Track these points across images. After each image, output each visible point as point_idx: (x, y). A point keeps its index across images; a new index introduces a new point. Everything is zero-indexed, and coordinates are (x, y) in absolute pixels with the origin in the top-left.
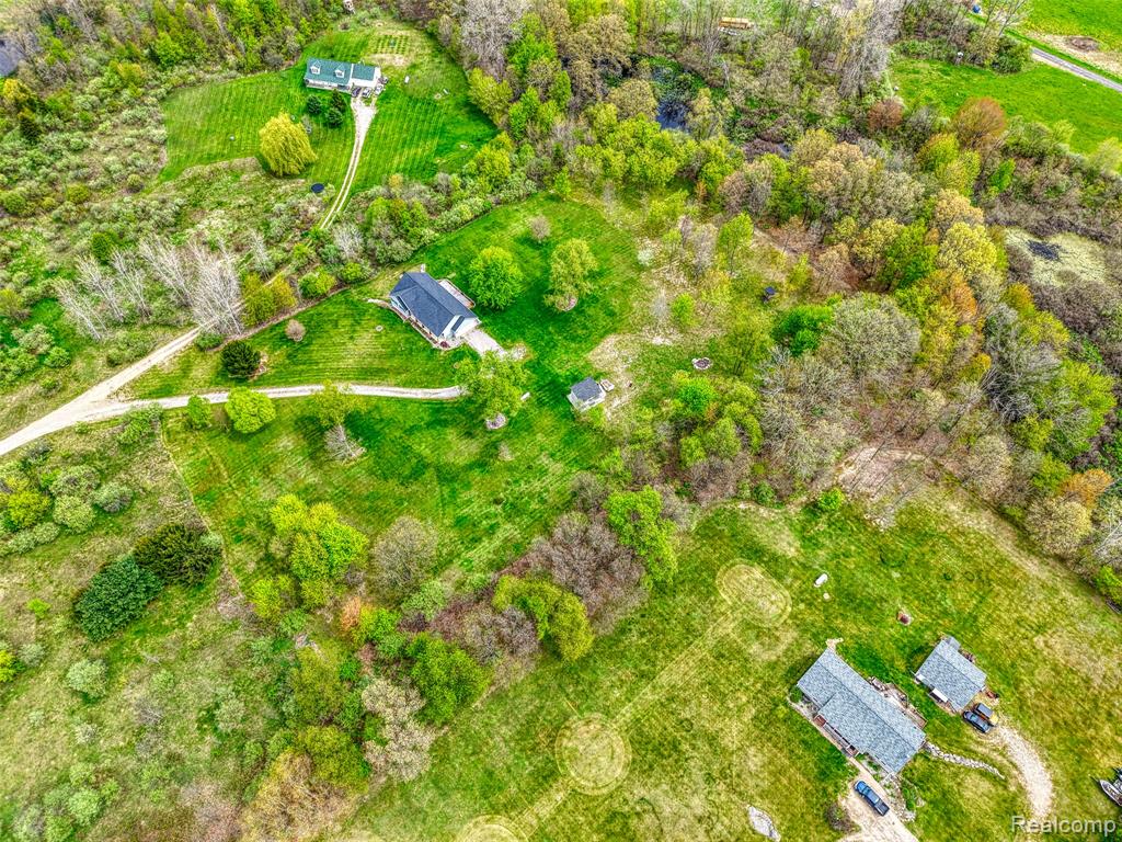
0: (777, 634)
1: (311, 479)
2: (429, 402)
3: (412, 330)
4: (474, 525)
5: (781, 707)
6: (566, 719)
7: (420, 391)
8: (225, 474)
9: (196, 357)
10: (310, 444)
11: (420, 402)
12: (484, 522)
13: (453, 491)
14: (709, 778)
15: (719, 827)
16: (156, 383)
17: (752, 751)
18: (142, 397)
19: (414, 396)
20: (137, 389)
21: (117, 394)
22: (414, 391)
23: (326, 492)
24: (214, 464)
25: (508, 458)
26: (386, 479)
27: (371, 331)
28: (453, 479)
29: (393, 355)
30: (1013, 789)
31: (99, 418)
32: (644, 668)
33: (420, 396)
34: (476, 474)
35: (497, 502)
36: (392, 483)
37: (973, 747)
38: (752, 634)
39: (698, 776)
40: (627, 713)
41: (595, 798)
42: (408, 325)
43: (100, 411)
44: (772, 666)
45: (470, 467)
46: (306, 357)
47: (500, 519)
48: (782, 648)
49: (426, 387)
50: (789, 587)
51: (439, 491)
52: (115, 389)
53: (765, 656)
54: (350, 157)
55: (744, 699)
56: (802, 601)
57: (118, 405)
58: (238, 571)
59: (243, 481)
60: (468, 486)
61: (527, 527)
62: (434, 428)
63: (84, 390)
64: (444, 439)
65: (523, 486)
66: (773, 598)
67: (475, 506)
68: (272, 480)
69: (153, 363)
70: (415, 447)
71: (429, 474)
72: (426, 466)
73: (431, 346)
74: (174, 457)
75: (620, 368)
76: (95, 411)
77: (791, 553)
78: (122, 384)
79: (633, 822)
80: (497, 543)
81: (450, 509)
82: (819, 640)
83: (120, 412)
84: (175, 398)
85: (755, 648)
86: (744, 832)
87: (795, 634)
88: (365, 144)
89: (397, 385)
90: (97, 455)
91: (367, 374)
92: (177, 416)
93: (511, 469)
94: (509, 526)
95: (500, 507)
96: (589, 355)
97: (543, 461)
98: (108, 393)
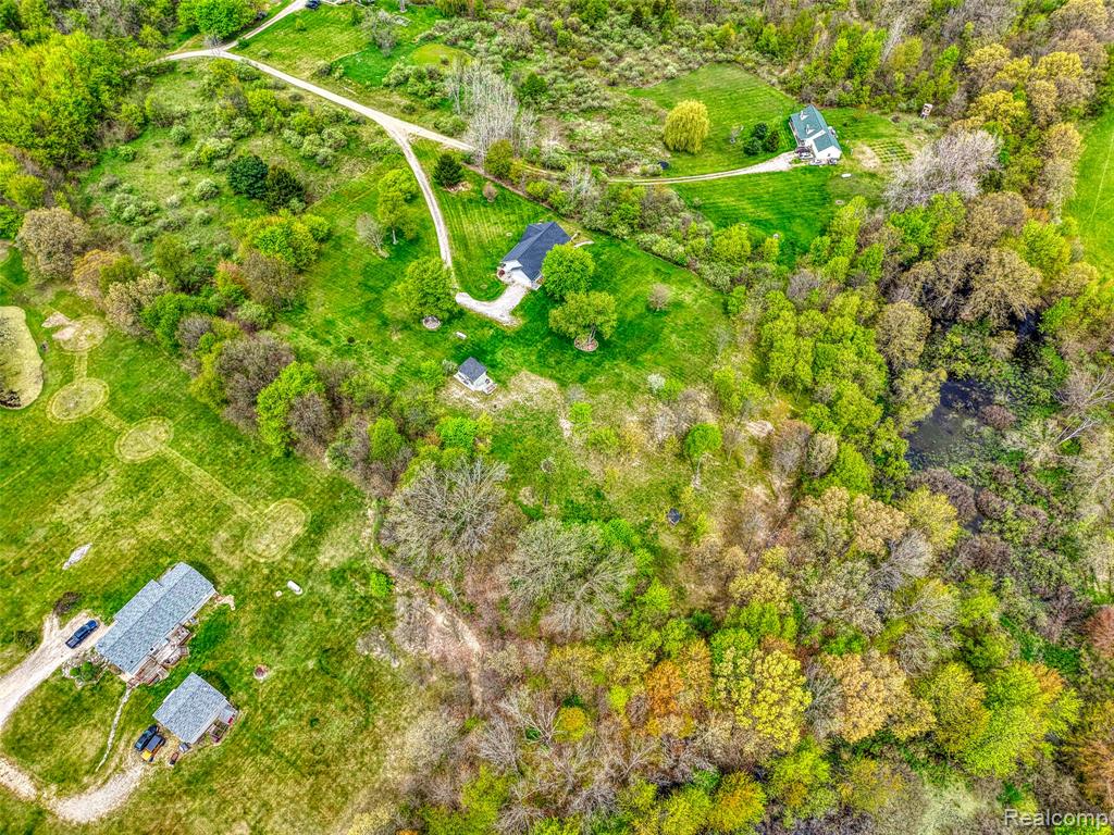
0: (238, 552)
4: (328, 332)
5: (169, 560)
6: (170, 418)
12: (331, 337)
13: (357, 313)
14: (115, 515)
15: (79, 526)
17: (133, 541)
18: (413, 147)
20: (420, 142)
21: (414, 136)
25: (395, 338)
26: (363, 274)
27: (506, 231)
28: (368, 310)
30: (85, 780)
31: (393, 136)
32: (207, 459)
34: (376, 322)
35: (351, 340)
36: (360, 278)
37: (126, 736)
38: (237, 531)
39: (118, 507)
40: (174, 454)
41: (112, 447)
44: (207, 551)
45: (382, 317)
46: (471, 207)
47: (335, 345)
48: (224, 557)
49: (457, 274)
50: (284, 559)
51: (357, 305)
52: (417, 134)
53: (216, 544)
54: (714, 172)
55: (178, 532)
56: (271, 572)
57: (404, 140)
60: (363, 320)
65: (368, 353)
67: (345, 328)
69: (444, 142)
71: (371, 296)
72: (378, 293)
75: (516, 397)
76: (397, 133)
77: (323, 559)
78: (423, 136)
79: (92, 473)
80: (314, 349)
81: (340, 315)
83: (399, 142)
85: (223, 535)
86: (73, 543)
87: (237, 568)
88: (738, 176)
89: (453, 258)
91: (460, 240)
93: (384, 342)
94: (329, 352)
95: (346, 343)
96: (524, 372)
97: (396, 361)
98: (412, 132)
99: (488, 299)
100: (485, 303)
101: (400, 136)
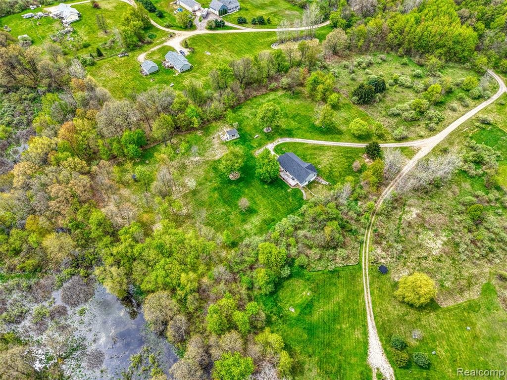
0: (190, 77)
2: (293, 137)
7: (298, 141)
15: (218, 54)
16: (406, 153)
17: (206, 61)
20: (412, 151)
22: (300, 141)
29: (311, 155)
31: (419, 141)
33: (297, 139)
39: (220, 59)
43: (420, 143)
49: (295, 142)
52: (420, 151)
53: (196, 73)
55: (204, 68)
56: (180, 82)
62: (290, 129)
63: (432, 151)
64: (286, 125)
66: (188, 82)
78: (419, 153)
85: (198, 75)
87: (185, 76)
98: (422, 149)
99: (275, 149)
101: (417, 144)
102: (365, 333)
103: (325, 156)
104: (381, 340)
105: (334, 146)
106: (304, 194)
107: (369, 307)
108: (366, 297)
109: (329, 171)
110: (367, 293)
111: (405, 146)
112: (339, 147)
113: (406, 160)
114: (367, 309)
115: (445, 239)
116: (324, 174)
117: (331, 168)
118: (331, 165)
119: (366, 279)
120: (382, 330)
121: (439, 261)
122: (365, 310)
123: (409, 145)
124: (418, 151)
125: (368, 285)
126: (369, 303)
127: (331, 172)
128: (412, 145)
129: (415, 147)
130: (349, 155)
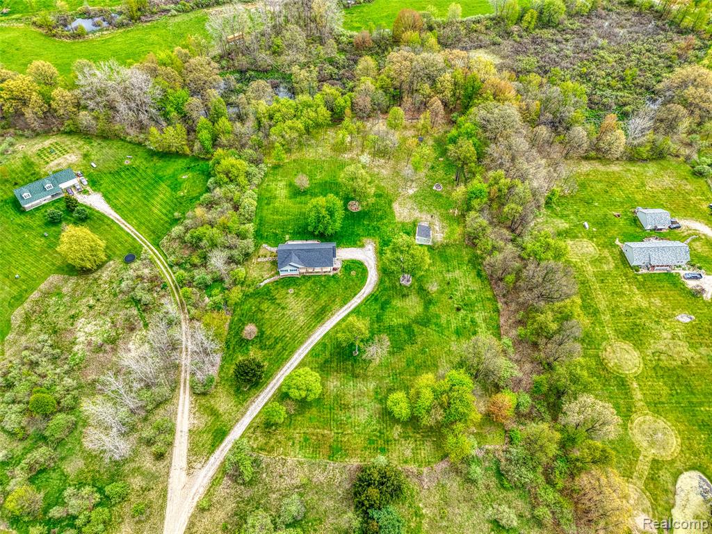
0: (603, 255)
1: (372, 386)
2: (367, 300)
3: (310, 277)
4: (465, 328)
5: (638, 277)
6: (599, 357)
7: (355, 299)
8: (326, 432)
9: (208, 401)
10: (345, 372)
11: (362, 304)
12: (467, 323)
13: (436, 324)
14: (657, 323)
15: (680, 334)
16: (207, 438)
17: (653, 300)
18: (211, 452)
19: (356, 304)
20: (199, 451)
21: (191, 467)
22: (353, 301)
23: (386, 383)
24: (313, 434)
25: (435, 289)
26: (403, 349)
27: (288, 296)
28: (429, 321)
29: (317, 295)
30: (703, 237)
31: (202, 491)
32: (591, 310)
33: (359, 301)
34: (432, 309)
35: (458, 309)
36: (408, 348)
37: (683, 235)
38: (597, 263)
39: (653, 325)
40: (609, 332)
41: (643, 372)
42: (304, 276)
43: (196, 487)
44: (617, 267)
45: (426, 308)
46: (272, 340)
47: (470, 315)
48: (610, 258)
49: (355, 295)
50: (583, 237)
51: (431, 331)
52: (185, 465)
53: (611, 267)
54: (122, 229)
55: (627, 286)
56: (592, 238)
57: (204, 471)
58: (406, 462)
59: (341, 424)
60: (438, 316)
61: (483, 307)
62: (387, 308)
63: (165, 490)
64: (398, 308)
65: (458, 294)
66: (585, 245)
67: (453, 321)
68: (354, 407)
69: (186, 429)
70: (392, 323)
71: (416, 328)
72: (410, 326)
73: (329, 276)
74: (286, 455)
75: (417, 214)
76: (194, 490)
77: (567, 226)
78: (185, 460)
79: (661, 364)
80: (483, 325)
81: (446, 333)
82: (613, 245)
83: (211, 473)
84: (232, 432)
85: (605, 267)
86: (686, 327)
87: (607, 250)
88: (123, 216)
89: (341, 306)
90: (242, 505)
91: (320, 315)
92: (250, 438)
93: (442, 292)
94: (477, 314)
95: (462, 311)
96: (397, 219)
97: (449, 276)
98: (184, 473)
99: (362, 264)
100: (366, 264)
101: (200, 480)
102: (114, 207)
103: (302, 311)
104: (98, 212)
105: (309, 337)
106: (269, 248)
107: (124, 224)
108: (131, 228)
109: (276, 299)
110: (132, 232)
111: (217, 452)
112: (302, 343)
113: (196, 422)
114: (124, 221)
115: (75, 349)
116: (276, 289)
117: (279, 304)
118: (283, 308)
119: (141, 240)
120: (102, 218)
121: (73, 317)
122: (125, 219)
123: (212, 459)
124: (189, 462)
125: (135, 237)
126: (126, 226)
127: (273, 299)
128: (207, 467)
129: (199, 466)
130: (278, 347)
